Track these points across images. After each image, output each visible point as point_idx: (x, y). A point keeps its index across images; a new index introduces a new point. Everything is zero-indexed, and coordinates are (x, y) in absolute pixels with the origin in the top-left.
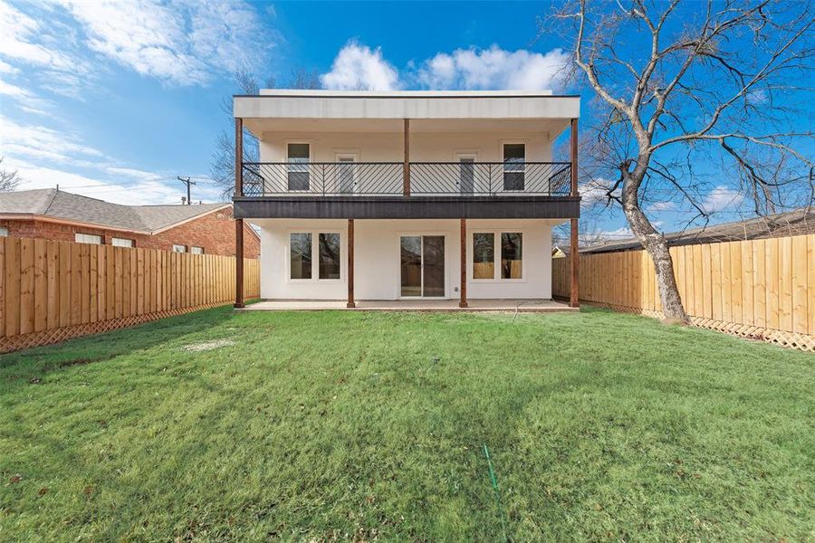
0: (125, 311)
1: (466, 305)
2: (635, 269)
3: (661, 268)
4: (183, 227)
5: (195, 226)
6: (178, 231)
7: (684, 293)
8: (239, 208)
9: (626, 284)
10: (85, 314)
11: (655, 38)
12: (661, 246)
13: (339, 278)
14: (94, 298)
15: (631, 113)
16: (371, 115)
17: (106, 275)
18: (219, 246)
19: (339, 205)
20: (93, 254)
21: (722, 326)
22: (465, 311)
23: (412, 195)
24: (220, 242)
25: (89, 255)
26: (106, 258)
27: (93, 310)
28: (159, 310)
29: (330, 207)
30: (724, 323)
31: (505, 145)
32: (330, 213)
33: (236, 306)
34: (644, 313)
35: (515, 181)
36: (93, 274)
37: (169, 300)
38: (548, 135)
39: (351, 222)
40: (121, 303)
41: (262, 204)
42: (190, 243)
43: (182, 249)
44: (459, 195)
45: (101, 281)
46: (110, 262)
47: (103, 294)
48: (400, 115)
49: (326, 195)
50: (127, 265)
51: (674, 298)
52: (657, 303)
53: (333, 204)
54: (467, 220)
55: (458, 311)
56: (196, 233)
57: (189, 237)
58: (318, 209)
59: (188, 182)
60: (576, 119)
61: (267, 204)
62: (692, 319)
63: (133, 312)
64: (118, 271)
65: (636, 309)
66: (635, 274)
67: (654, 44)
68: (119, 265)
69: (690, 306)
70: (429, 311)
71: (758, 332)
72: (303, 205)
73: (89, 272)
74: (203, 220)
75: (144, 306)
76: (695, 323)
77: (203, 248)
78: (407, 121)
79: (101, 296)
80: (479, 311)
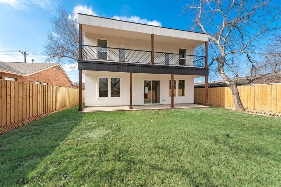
0: (24, 117)
1: (174, 107)
2: (222, 93)
3: (235, 93)
4: (39, 73)
5: (44, 73)
6: (37, 75)
7: (243, 101)
8: (81, 65)
9: (218, 98)
10: (4, 120)
11: (224, 19)
12: (235, 86)
13: (120, 97)
14: (9, 111)
15: (218, 42)
16: (139, 31)
17: (15, 97)
18: (54, 82)
19: (127, 67)
20: (8, 86)
21: (258, 111)
22: (174, 109)
23: (155, 64)
24: (54, 81)
25: (6, 87)
26: (15, 88)
27: (8, 117)
28: (39, 114)
29: (123, 67)
30: (260, 111)
31: (180, 49)
32: (123, 70)
33: (79, 110)
34: (226, 107)
35: (182, 62)
36: (8, 97)
37: (43, 109)
38: (193, 47)
39: (131, 74)
40: (22, 112)
41: (92, 64)
42: (42, 81)
43: (38, 83)
44: (164, 65)
45: (13, 101)
46: (17, 90)
47: (13, 108)
48: (151, 33)
49: (121, 62)
50: (25, 92)
51: (240, 103)
52: (231, 104)
53: (124, 66)
54: (174, 75)
55: (170, 109)
56: (45, 76)
57: (42, 78)
58: (118, 68)
59: (25, 53)
60: (207, 42)
61: (95, 64)
62: (246, 109)
63: (28, 116)
64: (21, 95)
65: (222, 106)
66: (222, 95)
67: (224, 21)
68: (21, 92)
69: (246, 105)
70: (162, 109)
71: (274, 113)
72: (111, 66)
73: (6, 96)
74: (48, 71)
75: (32, 113)
76: (248, 111)
77: (47, 83)
78: (152, 35)
79: (12, 109)
80: (179, 109)
